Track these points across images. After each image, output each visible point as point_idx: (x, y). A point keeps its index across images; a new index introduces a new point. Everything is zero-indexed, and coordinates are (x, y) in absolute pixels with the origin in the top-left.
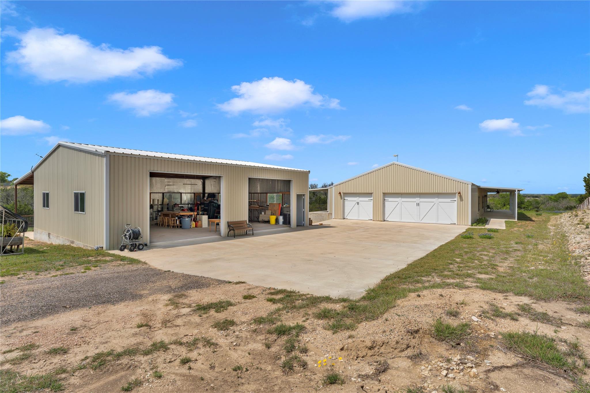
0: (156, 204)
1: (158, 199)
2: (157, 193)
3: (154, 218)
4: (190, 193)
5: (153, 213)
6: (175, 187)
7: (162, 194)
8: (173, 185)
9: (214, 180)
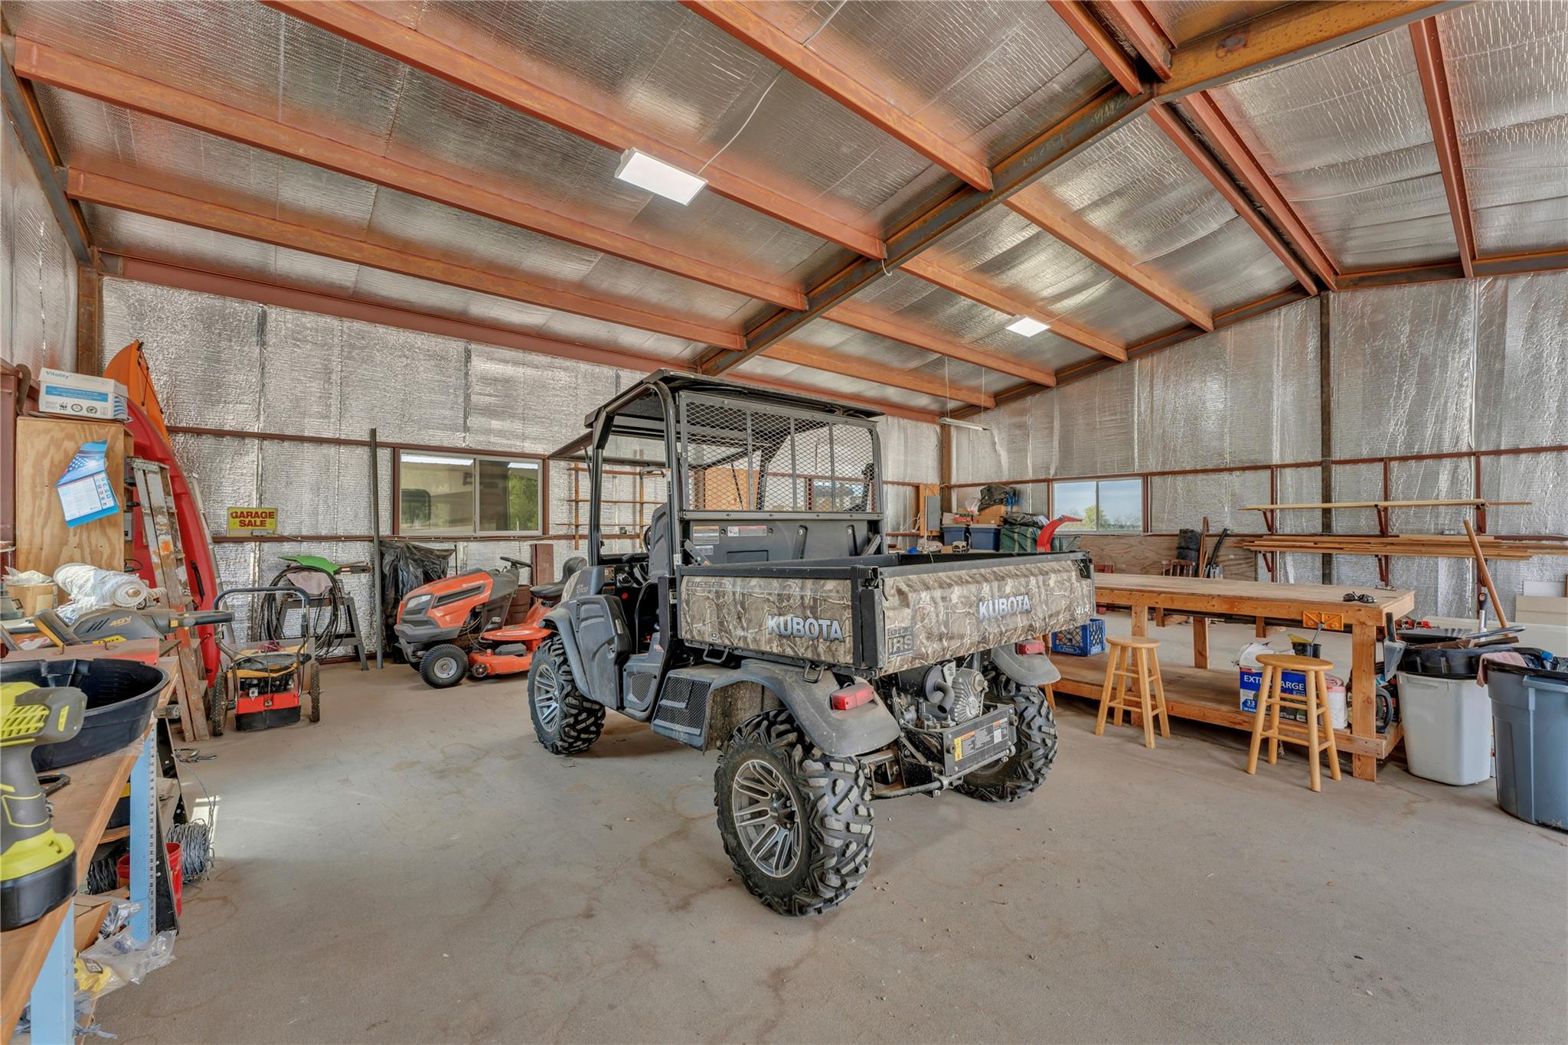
4: (908, 485)
9: (1017, 420)
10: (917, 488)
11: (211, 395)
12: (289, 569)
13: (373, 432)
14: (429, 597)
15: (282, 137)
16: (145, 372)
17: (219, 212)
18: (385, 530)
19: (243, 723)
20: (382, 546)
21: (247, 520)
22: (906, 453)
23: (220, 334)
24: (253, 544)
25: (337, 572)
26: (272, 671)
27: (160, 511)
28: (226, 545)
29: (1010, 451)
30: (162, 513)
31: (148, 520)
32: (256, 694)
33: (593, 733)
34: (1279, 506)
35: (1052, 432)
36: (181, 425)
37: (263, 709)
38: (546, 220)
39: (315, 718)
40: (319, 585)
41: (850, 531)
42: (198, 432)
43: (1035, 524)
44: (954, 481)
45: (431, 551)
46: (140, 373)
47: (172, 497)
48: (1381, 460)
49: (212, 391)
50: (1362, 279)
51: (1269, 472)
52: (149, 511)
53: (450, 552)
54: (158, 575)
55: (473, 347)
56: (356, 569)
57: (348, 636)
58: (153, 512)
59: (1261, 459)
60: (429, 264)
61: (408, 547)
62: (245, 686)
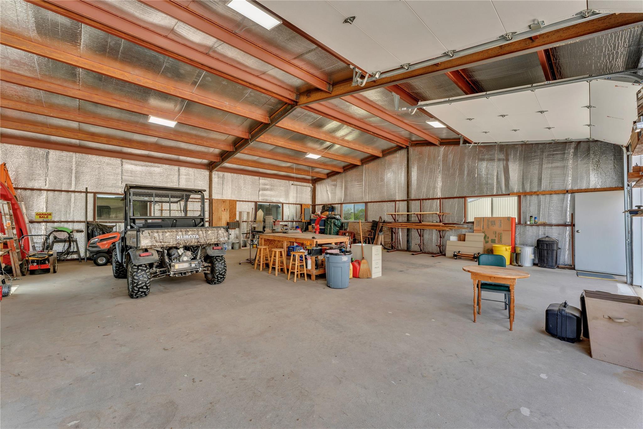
0: (244, 220)
1: (247, 211)
2: (245, 201)
3: (242, 245)
4: (296, 204)
5: (240, 235)
6: (272, 193)
7: (253, 203)
8: (271, 190)
9: (333, 183)
10: (301, 205)
11: (30, 178)
12: (54, 231)
13: (87, 188)
14: (97, 239)
15: (45, 111)
16: (7, 172)
17: (30, 126)
18: (90, 219)
19: (32, 272)
20: (88, 224)
21: (42, 216)
22: (297, 193)
23: (33, 159)
24: (44, 223)
25: (72, 232)
26: (40, 258)
27: (7, 214)
28: (34, 224)
29: (331, 193)
30: (8, 215)
31: (3, 217)
32: (36, 264)
33: (125, 272)
34: (396, 213)
35: (342, 188)
36: (19, 187)
37: (38, 268)
38: (135, 129)
39: (55, 272)
40: (64, 236)
41: (194, 221)
42: (25, 189)
43: (334, 218)
44: (316, 203)
45: (106, 226)
46: (5, 173)
47: (12, 210)
48: (419, 200)
49: (31, 176)
50: (417, 144)
51: (394, 203)
52: (4, 214)
53: (114, 226)
54: (6, 231)
55: (124, 160)
56: (78, 231)
57: (77, 252)
58: (5, 215)
59: (393, 199)
60: (101, 138)
61: (98, 225)
62: (33, 262)
